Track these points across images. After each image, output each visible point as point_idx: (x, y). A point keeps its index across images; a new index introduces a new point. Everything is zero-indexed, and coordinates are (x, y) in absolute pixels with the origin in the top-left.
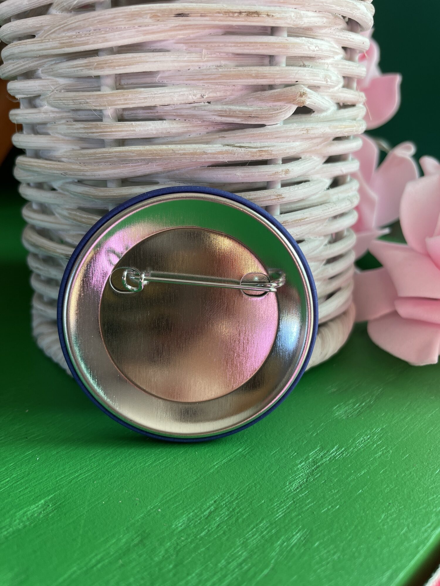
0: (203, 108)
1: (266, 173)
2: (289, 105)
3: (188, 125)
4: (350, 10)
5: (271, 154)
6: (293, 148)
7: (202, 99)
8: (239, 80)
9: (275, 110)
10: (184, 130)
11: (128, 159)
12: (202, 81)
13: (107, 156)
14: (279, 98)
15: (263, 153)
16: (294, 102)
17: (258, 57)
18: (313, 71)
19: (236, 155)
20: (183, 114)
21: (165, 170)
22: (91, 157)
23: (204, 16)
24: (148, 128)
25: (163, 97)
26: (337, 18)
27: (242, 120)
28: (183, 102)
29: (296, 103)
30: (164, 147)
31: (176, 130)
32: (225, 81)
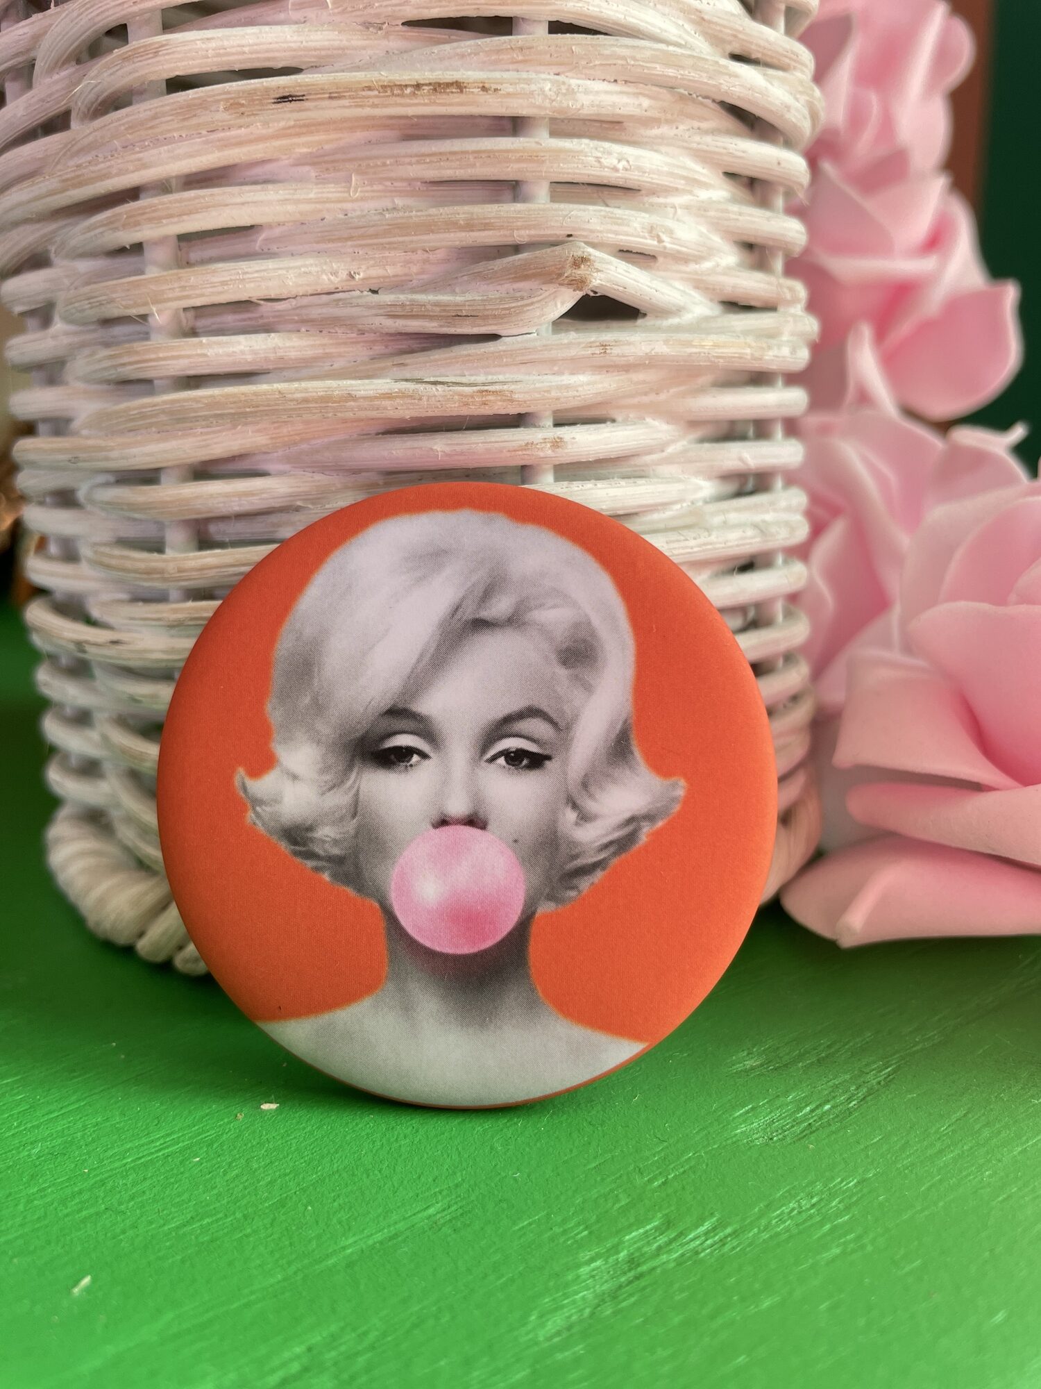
0: (355, 301)
1: (502, 444)
2: (551, 288)
3: (326, 341)
5: (512, 401)
6: (568, 387)
7: (353, 283)
8: (432, 236)
9: (516, 299)
10: (317, 352)
12: (349, 243)
13: (149, 413)
14: (526, 273)
15: (491, 398)
16: (560, 281)
17: (487, 189)
18: (612, 213)
19: (424, 402)
20: (313, 317)
21: (274, 441)
22: (123, 417)
23: (335, 97)
24: (235, 349)
25: (265, 279)
26: (695, 104)
27: (442, 324)
28: (310, 290)
29: (566, 282)
31: (299, 353)
32: (401, 239)
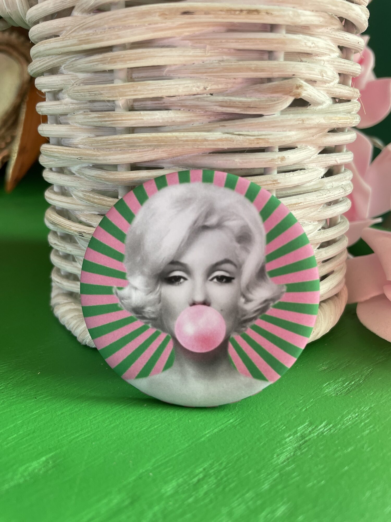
0: (206, 99)
1: (263, 159)
2: (286, 97)
3: (192, 115)
4: (346, 11)
5: (268, 142)
6: (289, 137)
7: (205, 91)
8: (240, 74)
9: (272, 101)
10: (188, 119)
11: (135, 145)
12: (205, 75)
13: (118, 143)
14: (277, 90)
15: (260, 141)
16: (291, 94)
17: (258, 53)
18: (309, 66)
19: (235, 143)
20: (187, 104)
21: (169, 155)
22: (103, 143)
23: (207, 14)
24: (155, 117)
25: (169, 88)
26: (333, 19)
27: (242, 110)
28: (187, 93)
29: (293, 94)
30: (169, 134)
31: (181, 119)
32: (227, 74)
